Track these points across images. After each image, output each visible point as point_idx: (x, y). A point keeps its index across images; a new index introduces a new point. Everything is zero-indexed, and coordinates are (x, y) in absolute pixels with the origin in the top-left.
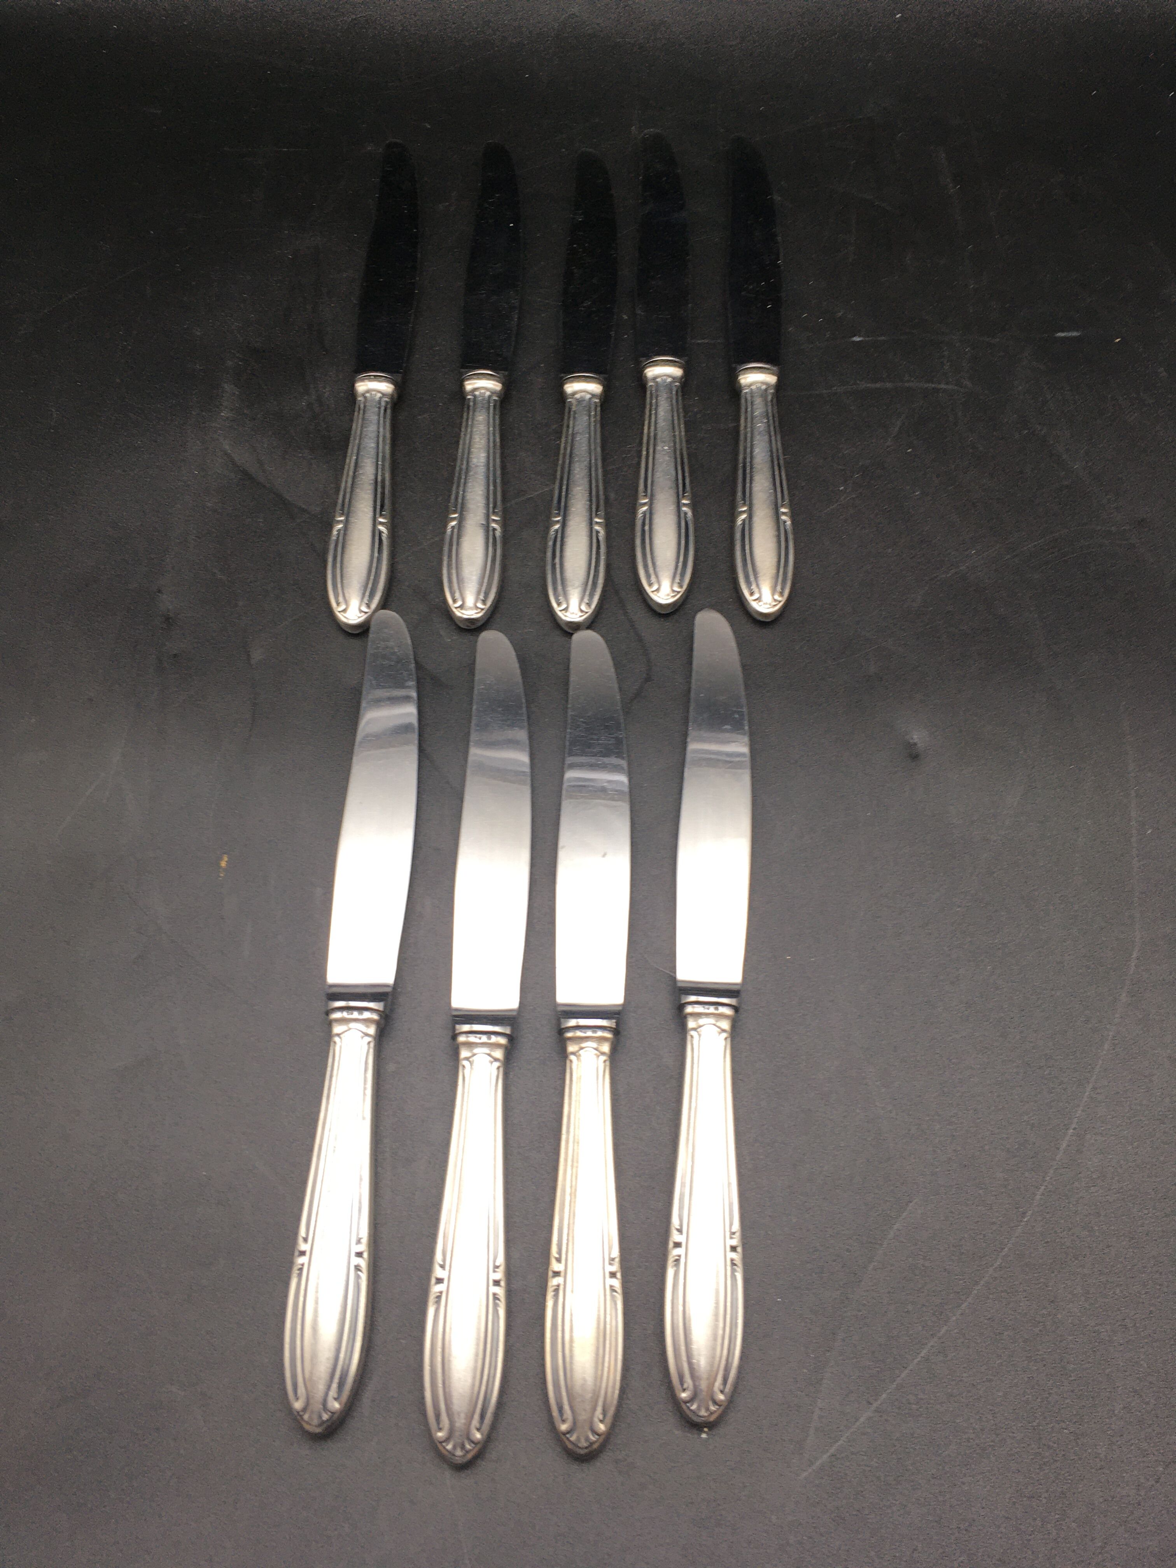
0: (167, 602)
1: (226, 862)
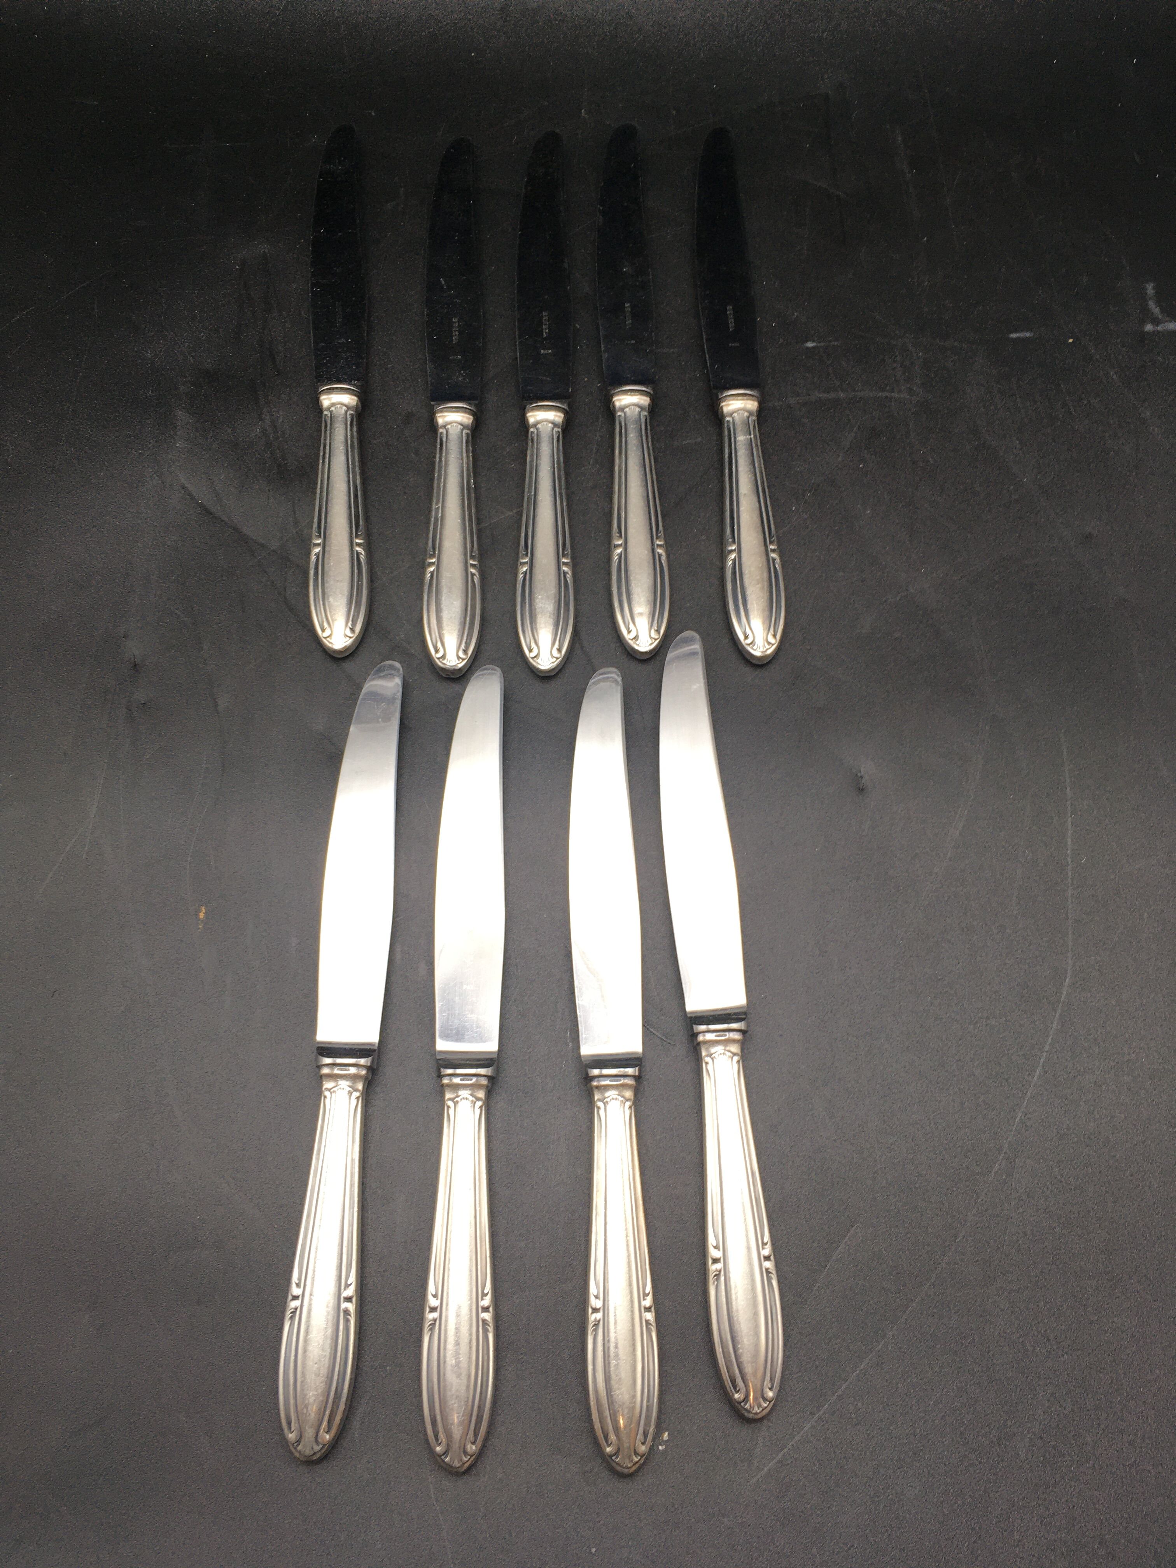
0: (134, 649)
1: (204, 913)
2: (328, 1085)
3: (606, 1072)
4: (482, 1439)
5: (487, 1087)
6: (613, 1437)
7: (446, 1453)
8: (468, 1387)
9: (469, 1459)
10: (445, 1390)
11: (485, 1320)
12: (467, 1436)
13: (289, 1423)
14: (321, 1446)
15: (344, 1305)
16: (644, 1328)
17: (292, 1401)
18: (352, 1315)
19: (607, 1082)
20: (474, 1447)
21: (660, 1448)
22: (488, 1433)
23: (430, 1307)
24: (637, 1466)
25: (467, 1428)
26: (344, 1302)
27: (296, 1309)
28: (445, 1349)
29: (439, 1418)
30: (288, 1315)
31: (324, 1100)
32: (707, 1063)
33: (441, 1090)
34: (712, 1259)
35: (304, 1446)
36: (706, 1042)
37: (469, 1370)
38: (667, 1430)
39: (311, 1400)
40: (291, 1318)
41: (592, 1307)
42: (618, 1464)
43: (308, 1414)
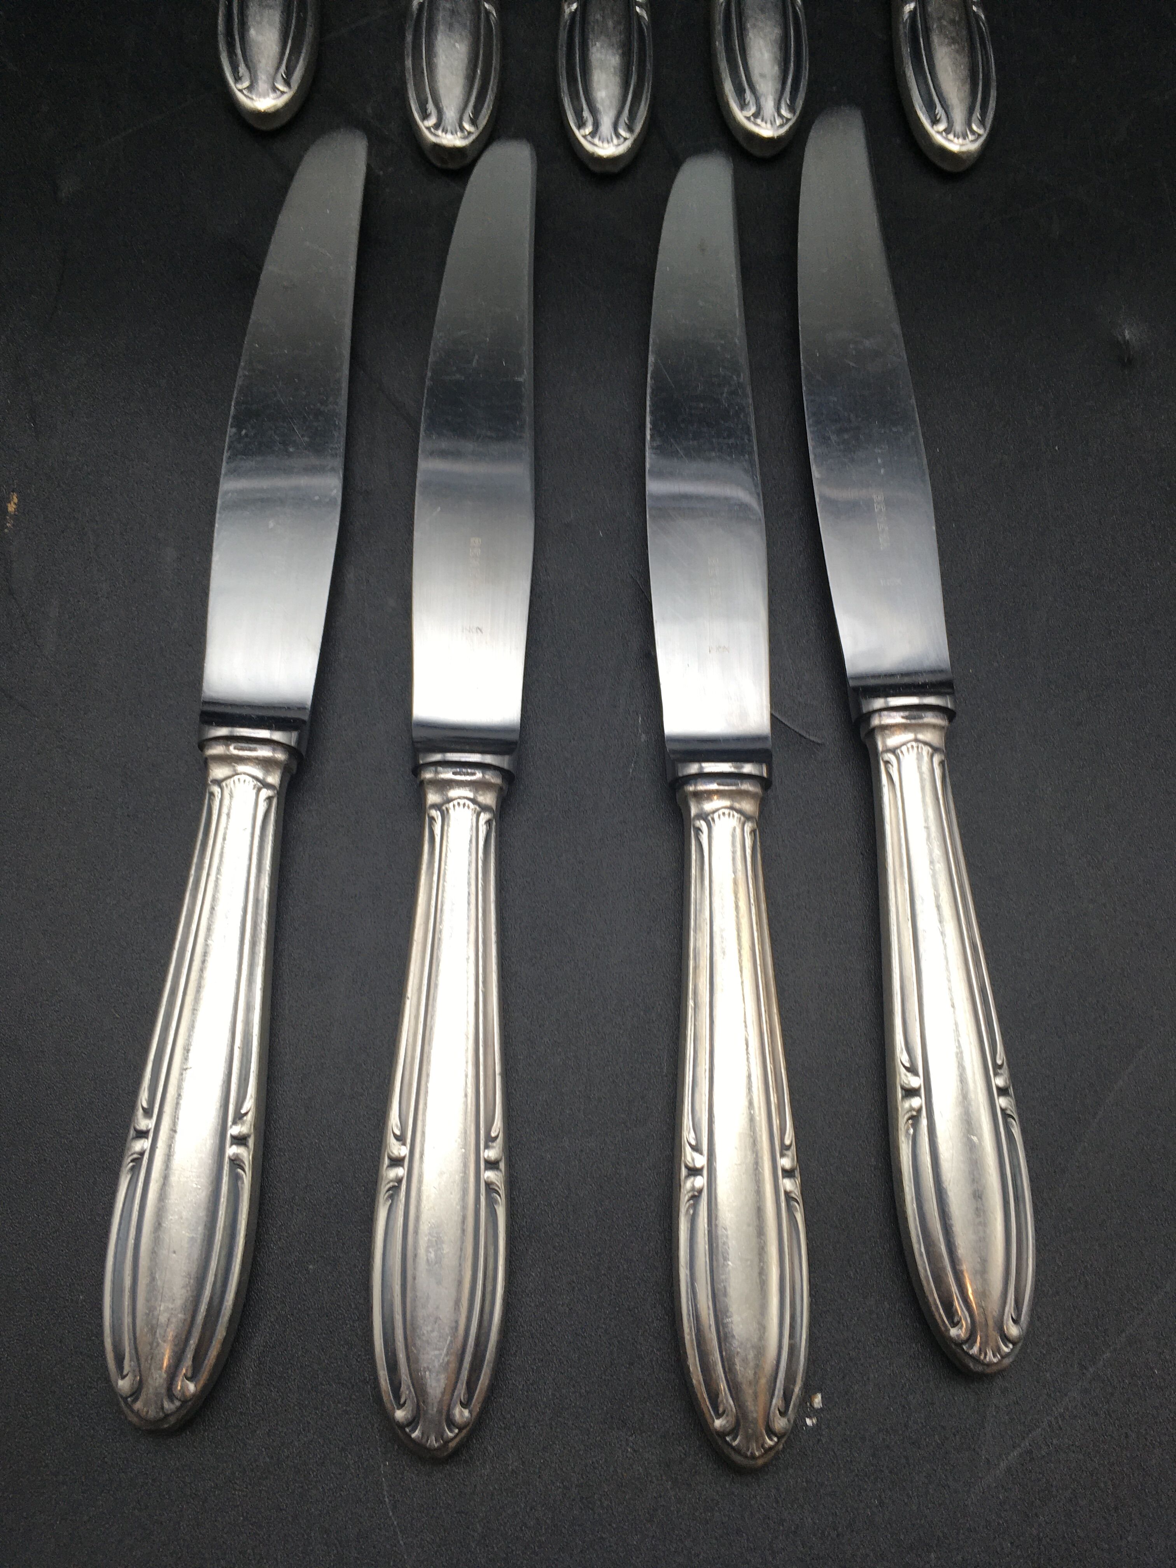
2: (218, 772)
3: (710, 767)
4: (481, 1400)
5: (501, 789)
6: (727, 1400)
7: (413, 1422)
8: (457, 1303)
9: (457, 1435)
10: (414, 1309)
11: (492, 1183)
12: (453, 1391)
13: (120, 1360)
14: (178, 1403)
15: (232, 1150)
16: (783, 1205)
17: (127, 1320)
18: (247, 1169)
19: (714, 786)
20: (466, 1413)
21: (809, 1422)
22: (492, 1388)
23: (390, 1158)
24: (772, 1453)
25: (453, 1377)
26: (232, 1144)
27: (142, 1154)
28: (416, 1232)
29: (402, 1356)
30: (127, 1164)
31: (210, 799)
32: (887, 763)
33: (420, 789)
34: (903, 1088)
35: (145, 1404)
36: (884, 728)
37: (460, 1271)
38: (820, 1391)
39: (163, 1319)
40: (133, 1168)
41: (687, 1167)
42: (737, 1450)
43: (155, 1344)
